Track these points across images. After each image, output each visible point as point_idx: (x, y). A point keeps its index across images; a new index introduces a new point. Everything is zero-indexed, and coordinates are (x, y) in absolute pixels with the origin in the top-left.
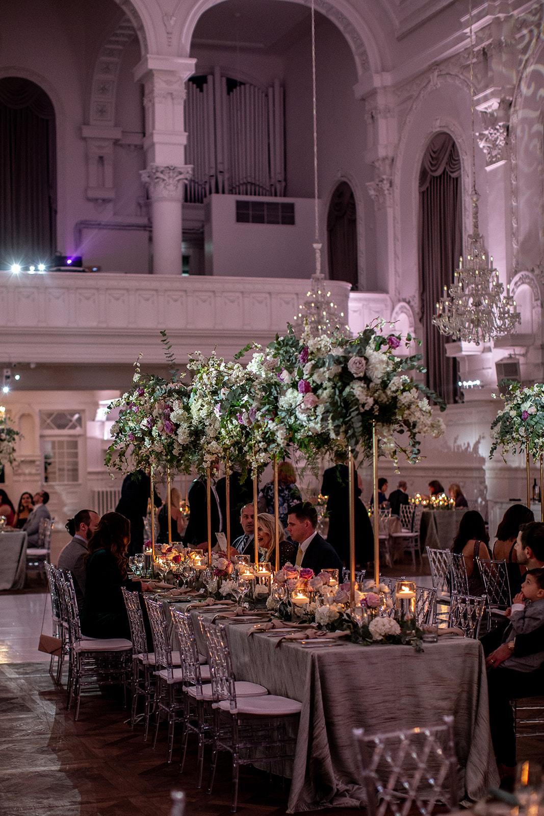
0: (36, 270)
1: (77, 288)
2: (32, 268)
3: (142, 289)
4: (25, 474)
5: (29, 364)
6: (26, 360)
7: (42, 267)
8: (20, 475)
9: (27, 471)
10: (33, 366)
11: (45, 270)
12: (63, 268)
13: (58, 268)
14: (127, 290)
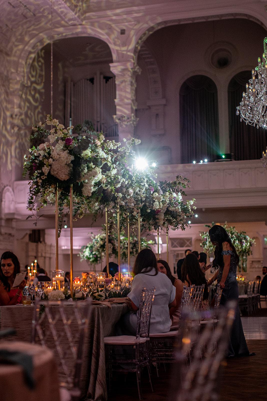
0: (204, 162)
1: (224, 170)
2: (201, 161)
3: (258, 168)
4: (255, 268)
5: (201, 209)
6: (201, 207)
7: (206, 160)
8: (253, 268)
9: (257, 266)
10: (204, 210)
11: (207, 162)
12: (219, 160)
13: (217, 160)
14: (250, 168)
